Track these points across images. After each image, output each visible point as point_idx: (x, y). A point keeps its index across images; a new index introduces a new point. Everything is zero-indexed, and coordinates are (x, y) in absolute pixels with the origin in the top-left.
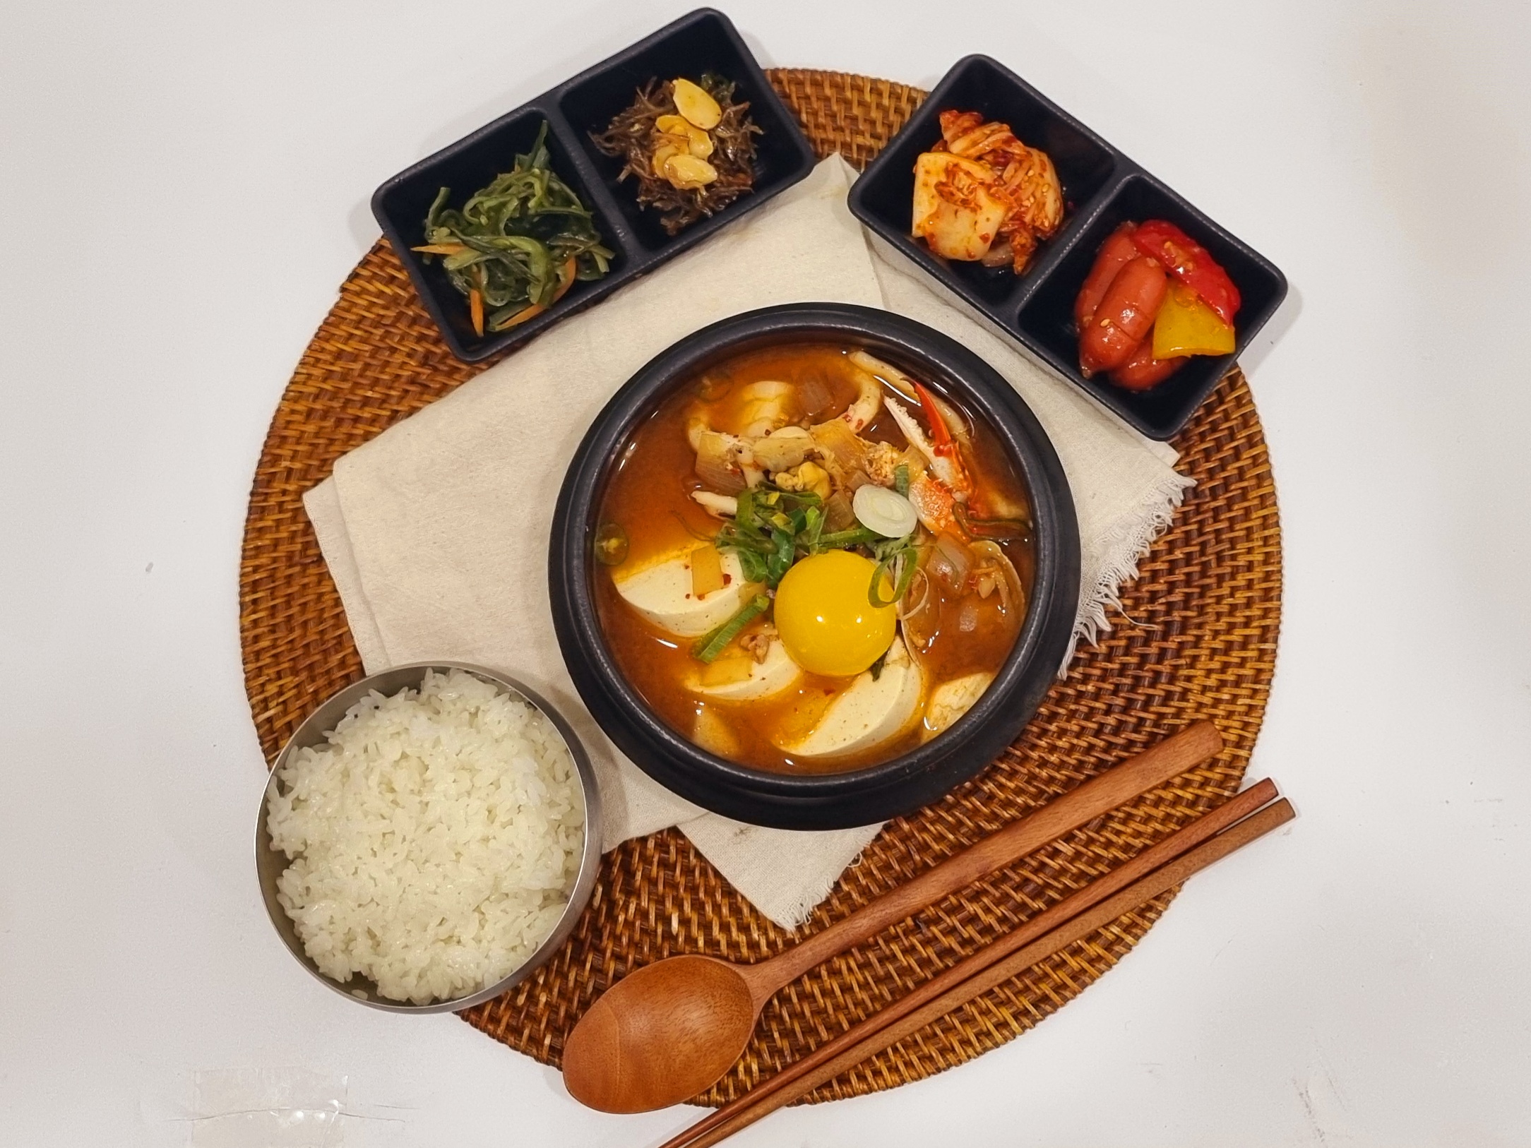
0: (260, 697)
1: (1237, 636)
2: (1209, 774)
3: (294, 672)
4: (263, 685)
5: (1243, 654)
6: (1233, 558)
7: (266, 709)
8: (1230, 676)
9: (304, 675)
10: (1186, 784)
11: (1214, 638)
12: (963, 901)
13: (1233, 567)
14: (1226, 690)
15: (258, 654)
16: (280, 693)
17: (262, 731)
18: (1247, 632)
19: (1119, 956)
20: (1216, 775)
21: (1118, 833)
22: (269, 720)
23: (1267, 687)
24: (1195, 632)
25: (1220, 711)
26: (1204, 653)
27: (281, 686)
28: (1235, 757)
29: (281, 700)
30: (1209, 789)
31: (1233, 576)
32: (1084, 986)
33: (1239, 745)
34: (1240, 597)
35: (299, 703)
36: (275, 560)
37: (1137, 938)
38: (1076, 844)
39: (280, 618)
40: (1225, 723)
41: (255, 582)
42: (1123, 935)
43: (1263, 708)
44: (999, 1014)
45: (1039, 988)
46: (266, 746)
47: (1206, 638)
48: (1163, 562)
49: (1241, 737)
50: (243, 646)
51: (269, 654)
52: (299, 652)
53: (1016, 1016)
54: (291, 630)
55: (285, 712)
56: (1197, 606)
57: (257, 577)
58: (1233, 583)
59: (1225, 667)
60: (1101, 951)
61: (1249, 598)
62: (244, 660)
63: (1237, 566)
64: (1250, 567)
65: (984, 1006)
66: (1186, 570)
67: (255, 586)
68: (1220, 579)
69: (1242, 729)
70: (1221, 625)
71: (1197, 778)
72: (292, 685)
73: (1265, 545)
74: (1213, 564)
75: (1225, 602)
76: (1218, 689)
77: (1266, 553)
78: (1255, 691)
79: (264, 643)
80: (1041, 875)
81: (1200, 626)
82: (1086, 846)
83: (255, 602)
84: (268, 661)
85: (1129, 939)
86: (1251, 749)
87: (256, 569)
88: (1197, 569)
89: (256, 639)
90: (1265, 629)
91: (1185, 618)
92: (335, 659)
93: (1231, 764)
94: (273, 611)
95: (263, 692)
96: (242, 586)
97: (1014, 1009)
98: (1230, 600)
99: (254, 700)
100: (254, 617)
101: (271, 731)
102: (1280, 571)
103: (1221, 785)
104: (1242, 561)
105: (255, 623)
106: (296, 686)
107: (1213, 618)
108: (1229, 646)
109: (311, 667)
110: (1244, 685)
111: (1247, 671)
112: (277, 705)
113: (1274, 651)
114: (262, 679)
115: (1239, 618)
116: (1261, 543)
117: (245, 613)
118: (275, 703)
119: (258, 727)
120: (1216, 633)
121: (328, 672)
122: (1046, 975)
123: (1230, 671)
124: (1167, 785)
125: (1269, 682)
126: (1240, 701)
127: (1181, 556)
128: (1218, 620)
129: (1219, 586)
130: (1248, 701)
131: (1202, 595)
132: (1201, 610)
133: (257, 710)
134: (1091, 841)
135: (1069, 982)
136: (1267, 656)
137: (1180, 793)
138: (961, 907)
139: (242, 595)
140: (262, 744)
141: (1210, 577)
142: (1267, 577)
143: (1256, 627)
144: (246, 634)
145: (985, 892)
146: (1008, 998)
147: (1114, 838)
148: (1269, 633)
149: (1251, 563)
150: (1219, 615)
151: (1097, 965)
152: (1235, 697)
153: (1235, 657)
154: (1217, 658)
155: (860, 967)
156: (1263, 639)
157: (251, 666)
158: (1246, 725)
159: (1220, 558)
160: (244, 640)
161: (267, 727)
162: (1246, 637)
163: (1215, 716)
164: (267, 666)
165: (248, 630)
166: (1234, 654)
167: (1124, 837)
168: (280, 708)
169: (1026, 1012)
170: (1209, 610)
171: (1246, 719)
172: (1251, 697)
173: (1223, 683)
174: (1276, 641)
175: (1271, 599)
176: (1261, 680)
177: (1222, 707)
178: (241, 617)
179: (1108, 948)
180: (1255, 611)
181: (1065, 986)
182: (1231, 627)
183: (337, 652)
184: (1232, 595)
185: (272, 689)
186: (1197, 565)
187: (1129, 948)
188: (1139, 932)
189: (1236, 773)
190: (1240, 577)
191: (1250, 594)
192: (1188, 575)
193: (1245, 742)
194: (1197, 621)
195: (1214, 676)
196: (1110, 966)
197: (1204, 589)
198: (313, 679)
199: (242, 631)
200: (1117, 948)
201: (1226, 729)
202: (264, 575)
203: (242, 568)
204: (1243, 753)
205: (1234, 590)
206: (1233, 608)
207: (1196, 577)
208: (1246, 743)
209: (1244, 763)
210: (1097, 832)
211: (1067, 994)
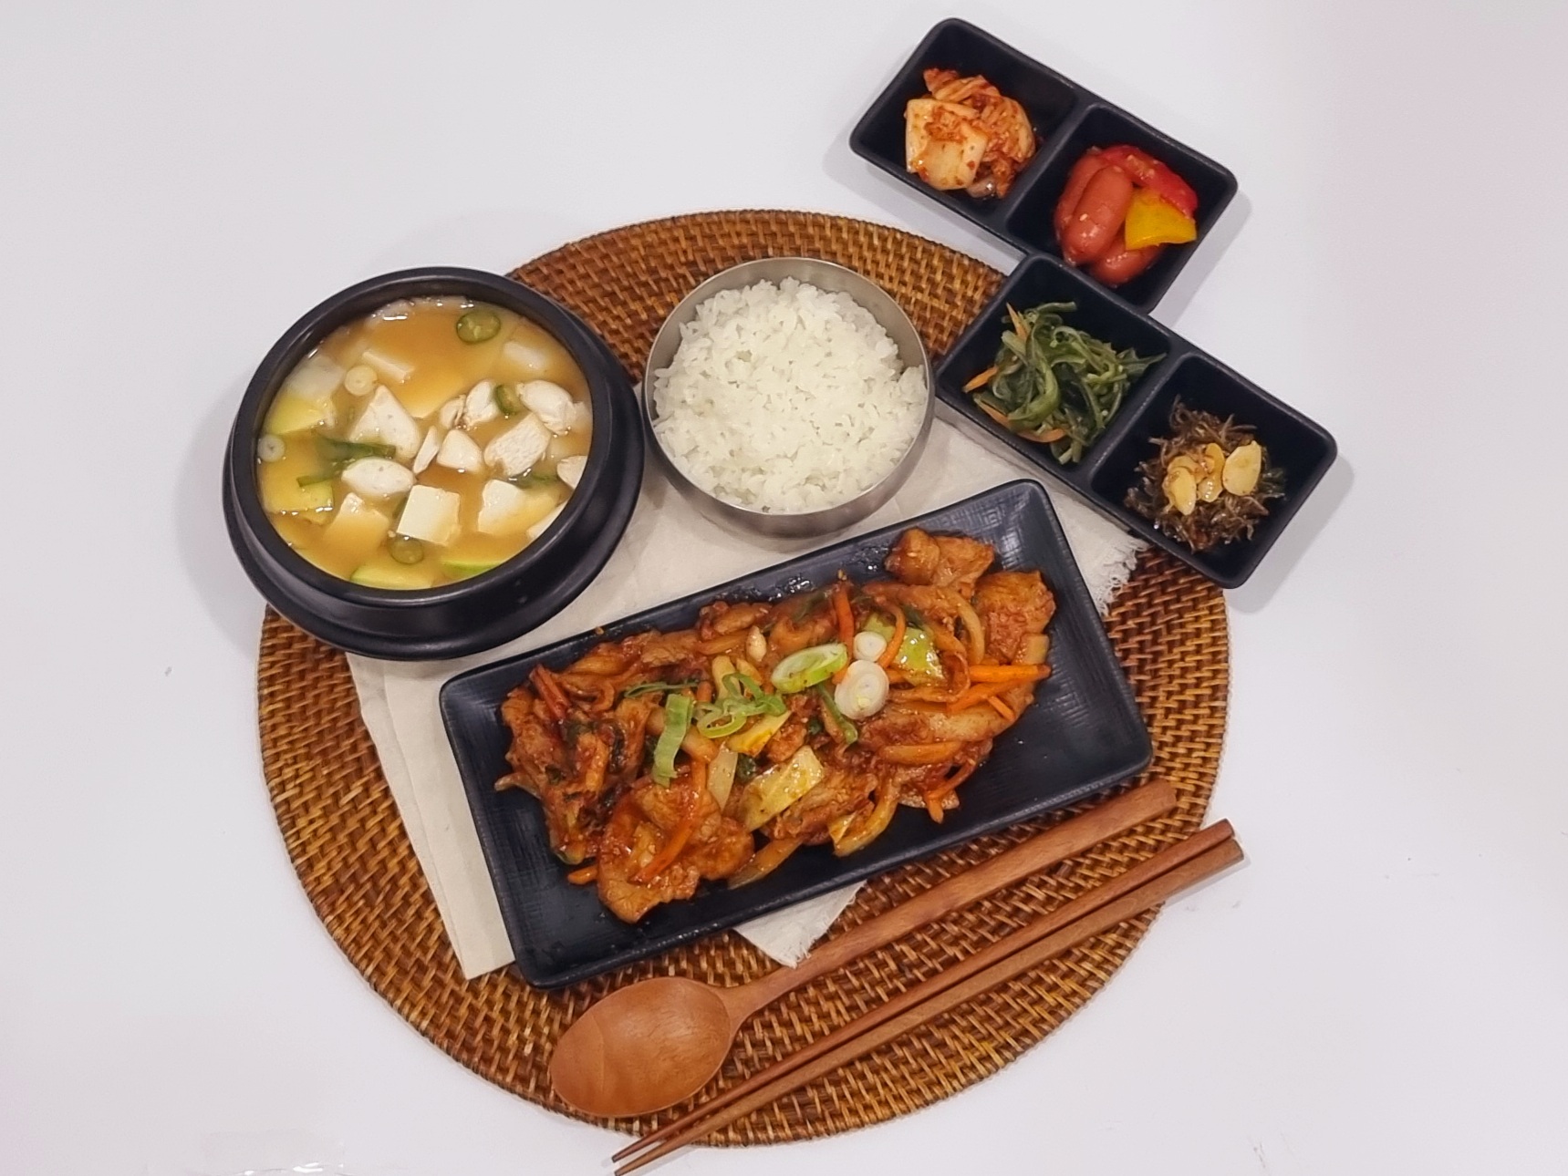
0: (278, 780)
1: (1189, 696)
2: (1169, 822)
3: (308, 757)
4: (281, 769)
5: (1196, 712)
6: (1182, 625)
7: (284, 791)
8: (1184, 732)
9: (318, 761)
10: (1149, 830)
11: (1168, 699)
12: (942, 945)
13: (1182, 634)
14: (1180, 745)
15: (275, 741)
16: (297, 776)
17: (280, 811)
18: (1198, 692)
19: (1094, 990)
20: (1176, 822)
21: (1086, 878)
22: (287, 801)
23: (1219, 741)
24: (1151, 694)
25: (1177, 764)
26: (1159, 712)
27: (297, 770)
28: (1194, 805)
29: (298, 782)
30: (1170, 835)
31: (1182, 643)
32: (1061, 1020)
33: (1196, 795)
34: (1190, 661)
35: (315, 784)
36: (289, 656)
37: (1109, 973)
38: (1048, 889)
39: (296, 707)
40: (1183, 774)
41: (272, 676)
42: (1095, 971)
43: (1217, 760)
44: (981, 1049)
45: (1019, 1023)
46: (284, 824)
47: (1161, 699)
48: (1117, 631)
49: (1198, 787)
50: (262, 736)
51: (286, 740)
52: (314, 739)
53: (997, 1051)
54: (307, 719)
55: (301, 794)
56: (1151, 670)
57: (273, 672)
58: (1183, 649)
59: (1180, 723)
60: (1075, 987)
61: (1198, 661)
62: (263, 746)
63: (1186, 634)
64: (1198, 633)
65: (966, 1041)
66: (1139, 638)
67: (271, 680)
68: (1171, 645)
69: (1198, 780)
70: (1175, 687)
71: (1158, 825)
72: (308, 768)
73: (1211, 614)
74: (1164, 633)
75: (1176, 665)
76: (1174, 745)
77: (1212, 621)
78: (1208, 745)
79: (282, 731)
80: (1015, 919)
81: (1154, 688)
82: (1057, 891)
83: (272, 694)
84: (285, 747)
85: (1101, 975)
86: (1208, 797)
87: (273, 664)
88: (1149, 637)
89: (274, 727)
90: (1215, 688)
91: (1140, 682)
92: (346, 744)
93: (1189, 813)
94: (288, 702)
95: (280, 775)
96: (260, 681)
97: (995, 1043)
98: (1181, 664)
99: (273, 783)
100: (271, 708)
101: (288, 811)
102: (1226, 637)
103: (1180, 830)
104: (1190, 628)
105: (272, 714)
106: (312, 770)
107: (1167, 680)
108: (1183, 704)
109: (324, 752)
110: (1198, 740)
111: (1201, 727)
112: (295, 786)
113: (1224, 708)
114: (280, 764)
115: (1190, 679)
116: (1207, 612)
117: (264, 704)
118: (292, 785)
119: (276, 807)
120: (1170, 694)
121: (341, 756)
122: (1025, 1011)
123: (1184, 727)
124: (1131, 832)
125: (1221, 736)
126: (1195, 755)
127: (1134, 626)
128: (1170, 682)
129: (1170, 651)
130: (1202, 754)
131: (1154, 661)
132: (1155, 674)
133: (275, 792)
134: (1061, 886)
135: (1046, 1016)
136: (1218, 712)
137: (1142, 839)
138: (942, 951)
139: (260, 689)
140: (280, 823)
141: (1161, 644)
142: (1215, 641)
143: (1206, 687)
144: (264, 723)
145: (964, 937)
146: (990, 1034)
147: (1082, 883)
148: (1220, 692)
149: (1198, 629)
150: (1171, 678)
151: (1073, 1000)
152: (1190, 751)
153: (1188, 715)
154: (1171, 717)
155: (849, 1009)
156: (1213, 698)
157: (269, 753)
158: (1202, 775)
159: (1169, 627)
160: (262, 729)
161: (283, 808)
162: (1197, 696)
163: (1173, 769)
164: (285, 752)
165: (266, 720)
166: (1187, 712)
167: (1091, 882)
168: (297, 791)
169: (1007, 1046)
170: (1161, 673)
171: (1201, 770)
172: (1205, 751)
173: (1178, 739)
174: (1225, 699)
175: (1219, 662)
176: (1214, 734)
177: (1178, 760)
178: (260, 708)
179: (1082, 984)
180: (1205, 673)
181: (1043, 1020)
182: (1184, 687)
183: (349, 737)
184: (1182, 659)
185: (289, 773)
186: (1148, 633)
187: (1102, 983)
188: (1111, 968)
189: (1195, 820)
190: (1188, 643)
191: (1199, 658)
192: (1141, 643)
193: (1202, 791)
194: (1152, 684)
195: (1170, 733)
196: (1085, 1000)
197: (1157, 654)
198: (326, 763)
199: (261, 721)
200: (1091, 983)
201: (1183, 780)
202: (280, 670)
203: (260, 664)
204: (1200, 801)
205: (1184, 654)
206: (1185, 670)
207: (1148, 644)
208: (1204, 792)
209: (1201, 811)
210: (1067, 879)
211: (1045, 1027)
